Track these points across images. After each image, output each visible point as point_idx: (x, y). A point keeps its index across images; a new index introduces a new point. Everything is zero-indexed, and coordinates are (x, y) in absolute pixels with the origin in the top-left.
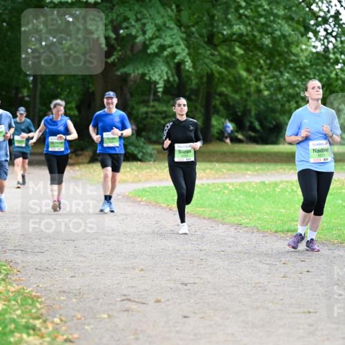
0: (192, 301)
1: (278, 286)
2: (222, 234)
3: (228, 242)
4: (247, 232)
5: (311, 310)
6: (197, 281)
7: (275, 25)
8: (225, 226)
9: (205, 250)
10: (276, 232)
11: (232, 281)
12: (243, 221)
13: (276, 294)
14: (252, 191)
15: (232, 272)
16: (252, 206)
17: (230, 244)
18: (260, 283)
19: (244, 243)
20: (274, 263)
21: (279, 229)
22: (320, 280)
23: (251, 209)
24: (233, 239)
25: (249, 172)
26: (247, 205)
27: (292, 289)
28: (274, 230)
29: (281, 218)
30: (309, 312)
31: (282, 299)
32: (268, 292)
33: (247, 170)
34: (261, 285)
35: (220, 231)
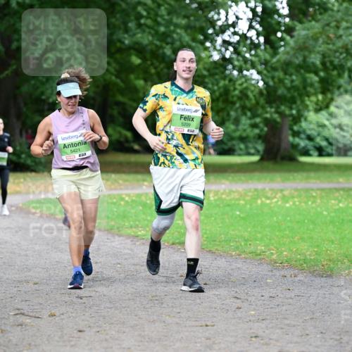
0: (87, 314)
1: (175, 299)
2: (118, 246)
3: (124, 254)
4: (143, 244)
5: (208, 324)
6: (93, 294)
7: (175, 36)
8: (121, 238)
9: (100, 262)
10: (173, 244)
11: (128, 294)
12: (139, 233)
13: (172, 307)
14: (148, 202)
15: (128, 285)
16: (149, 218)
17: (126, 257)
18: (156, 296)
19: (140, 255)
20: (171, 276)
21: (177, 241)
22: (217, 293)
23: (148, 220)
24: (130, 252)
25: (146, 183)
26: (143, 216)
27: (190, 301)
28: (171, 242)
29: (178, 230)
30: (207, 326)
31: (179, 313)
32: (164, 306)
33: (144, 180)
34: (157, 298)
35: (117, 243)
